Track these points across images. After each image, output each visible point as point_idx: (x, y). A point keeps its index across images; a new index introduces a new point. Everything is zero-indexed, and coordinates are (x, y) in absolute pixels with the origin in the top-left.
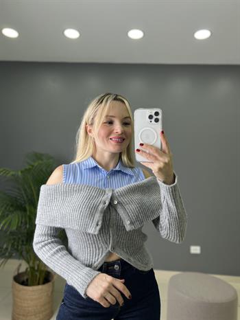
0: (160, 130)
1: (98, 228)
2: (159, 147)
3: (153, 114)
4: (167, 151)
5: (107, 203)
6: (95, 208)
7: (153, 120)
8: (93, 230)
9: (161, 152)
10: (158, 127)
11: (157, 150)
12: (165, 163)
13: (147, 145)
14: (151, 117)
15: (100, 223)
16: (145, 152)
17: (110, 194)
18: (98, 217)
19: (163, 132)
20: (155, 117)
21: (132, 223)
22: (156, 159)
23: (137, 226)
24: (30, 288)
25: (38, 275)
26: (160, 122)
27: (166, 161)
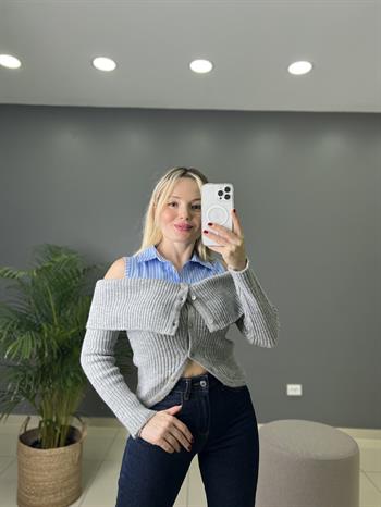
1: (175, 328)
3: (223, 190)
4: (239, 233)
5: (184, 299)
6: (170, 305)
7: (223, 197)
8: (170, 330)
9: (233, 233)
10: (230, 204)
11: (228, 231)
12: (238, 247)
13: (216, 225)
14: (220, 193)
15: (177, 322)
16: (214, 234)
17: (186, 289)
18: (174, 315)
19: (234, 211)
20: (225, 193)
21: (215, 322)
22: (227, 241)
23: (223, 326)
24: (47, 452)
25: (59, 431)
26: (231, 199)
27: (239, 243)
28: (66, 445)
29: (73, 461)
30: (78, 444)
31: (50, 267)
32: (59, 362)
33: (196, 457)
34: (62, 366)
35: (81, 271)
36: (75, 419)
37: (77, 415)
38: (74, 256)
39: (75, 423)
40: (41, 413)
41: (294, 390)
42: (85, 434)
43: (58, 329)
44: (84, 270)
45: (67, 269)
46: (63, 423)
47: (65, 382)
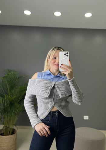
0: (68, 59)
1: (48, 95)
2: (68, 65)
4: (71, 67)
6: (48, 88)
7: (66, 56)
9: (69, 67)
10: (68, 58)
12: (71, 72)
13: (64, 65)
14: (65, 54)
16: (63, 68)
17: (54, 83)
18: (49, 91)
19: (69, 60)
20: (67, 54)
21: (62, 95)
22: (67, 70)
23: (64, 96)
24: (5, 137)
25: (9, 130)
26: (69, 56)
27: (71, 71)
28: (12, 134)
29: (14, 140)
30: (15, 134)
31: (7, 76)
32: (10, 107)
33: (55, 139)
34: (11, 108)
35: (18, 77)
36: (15, 126)
37: (15, 125)
38: (16, 73)
39: (15, 127)
40: (3, 124)
41: (86, 118)
42: (18, 131)
43: (10, 96)
44: (19, 77)
45: (13, 77)
46: (11, 127)
47: (11, 114)
